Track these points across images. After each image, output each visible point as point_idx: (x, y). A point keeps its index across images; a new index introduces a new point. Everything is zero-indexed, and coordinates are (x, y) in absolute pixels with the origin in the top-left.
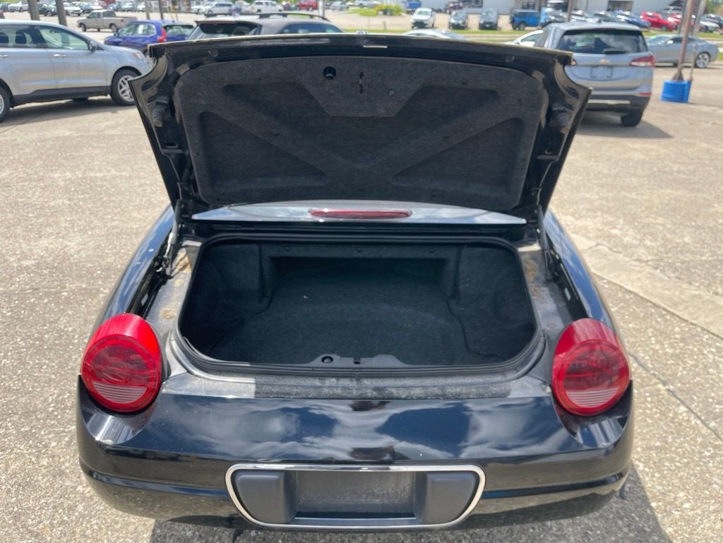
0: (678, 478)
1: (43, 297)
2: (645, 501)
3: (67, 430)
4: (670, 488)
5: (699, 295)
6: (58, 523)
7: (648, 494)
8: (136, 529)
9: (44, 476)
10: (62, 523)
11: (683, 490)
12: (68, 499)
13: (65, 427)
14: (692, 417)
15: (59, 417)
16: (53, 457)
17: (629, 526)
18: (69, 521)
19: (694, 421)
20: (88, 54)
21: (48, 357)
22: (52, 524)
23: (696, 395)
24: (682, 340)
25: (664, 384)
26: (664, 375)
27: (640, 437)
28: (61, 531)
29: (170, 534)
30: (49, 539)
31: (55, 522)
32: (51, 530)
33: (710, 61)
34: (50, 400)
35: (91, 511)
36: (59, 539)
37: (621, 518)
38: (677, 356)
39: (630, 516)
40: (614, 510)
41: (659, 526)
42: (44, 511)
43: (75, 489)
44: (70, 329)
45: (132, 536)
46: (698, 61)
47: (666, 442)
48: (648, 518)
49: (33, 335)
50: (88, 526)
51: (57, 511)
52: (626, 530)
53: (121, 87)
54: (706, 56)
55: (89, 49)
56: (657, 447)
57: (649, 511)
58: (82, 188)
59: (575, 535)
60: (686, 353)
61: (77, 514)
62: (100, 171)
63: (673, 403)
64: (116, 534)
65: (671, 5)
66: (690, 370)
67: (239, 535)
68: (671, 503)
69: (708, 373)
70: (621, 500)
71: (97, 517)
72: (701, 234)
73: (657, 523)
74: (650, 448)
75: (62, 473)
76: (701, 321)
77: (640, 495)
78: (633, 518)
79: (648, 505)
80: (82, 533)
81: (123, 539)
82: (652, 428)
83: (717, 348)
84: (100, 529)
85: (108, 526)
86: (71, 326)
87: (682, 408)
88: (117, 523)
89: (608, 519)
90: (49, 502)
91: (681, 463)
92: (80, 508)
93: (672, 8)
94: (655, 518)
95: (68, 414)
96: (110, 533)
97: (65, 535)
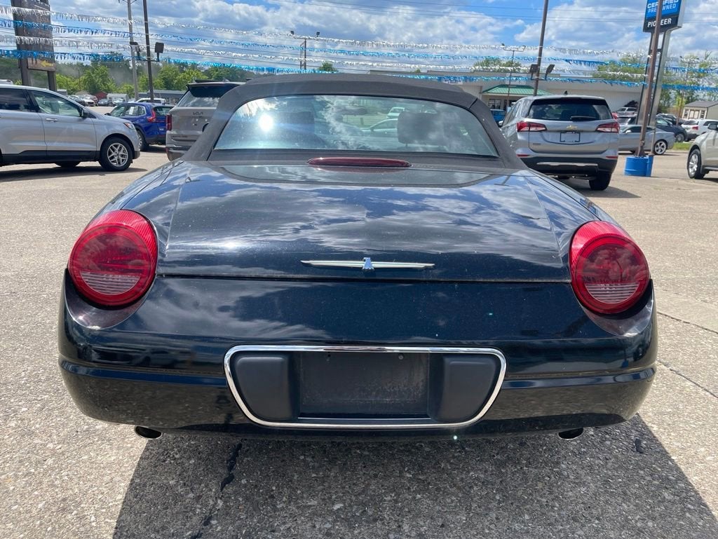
0: (696, 437)
1: (21, 298)
2: (665, 455)
3: (39, 398)
4: (689, 444)
5: (688, 302)
6: (22, 475)
7: (667, 449)
8: (112, 479)
9: (10, 436)
10: (28, 474)
11: (703, 446)
12: (37, 454)
13: (38, 396)
14: (700, 390)
15: (32, 388)
16: (22, 420)
17: (651, 475)
18: (36, 472)
19: (702, 393)
20: (80, 120)
21: (23, 342)
22: (15, 475)
23: (700, 373)
24: (678, 334)
25: (666, 365)
26: (664, 359)
27: (649, 405)
28: (27, 481)
29: (151, 483)
30: (12, 488)
31: (20, 474)
32: (15, 481)
33: (667, 149)
34: (23, 374)
35: (62, 465)
36: (23, 488)
37: (642, 469)
38: (676, 345)
39: (652, 467)
40: (633, 462)
41: (684, 475)
42: (8, 465)
43: (45, 446)
44: (48, 321)
45: (107, 485)
46: (656, 149)
47: (678, 409)
48: (671, 469)
49: (9, 326)
50: (58, 477)
51: (23, 465)
52: (649, 478)
53: (110, 153)
54: (663, 144)
55: (81, 116)
56: (669, 413)
57: (670, 463)
58: (66, 223)
59: (594, 482)
60: (684, 343)
61: (45, 467)
62: (85, 212)
63: (679, 379)
64: (89, 484)
65: (626, 106)
66: (691, 355)
67: (228, 483)
68: (692, 457)
69: (710, 358)
70: (638, 454)
71: (67, 470)
72: (680, 260)
73: (681, 472)
74: (662, 413)
75: (31, 434)
76: (694, 320)
77: (658, 450)
78: (654, 469)
79: (669, 458)
80: (49, 483)
81: (96, 488)
82: (660, 398)
83: (714, 340)
84: (71, 479)
85: (80, 477)
86: (49, 319)
87: (689, 383)
88: (90, 474)
89: (628, 469)
90: (14, 457)
91: (696, 425)
92: (50, 461)
93: (627, 108)
94: (678, 469)
95: (41, 386)
96: (81, 482)
97: (30, 484)
